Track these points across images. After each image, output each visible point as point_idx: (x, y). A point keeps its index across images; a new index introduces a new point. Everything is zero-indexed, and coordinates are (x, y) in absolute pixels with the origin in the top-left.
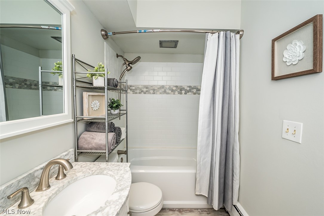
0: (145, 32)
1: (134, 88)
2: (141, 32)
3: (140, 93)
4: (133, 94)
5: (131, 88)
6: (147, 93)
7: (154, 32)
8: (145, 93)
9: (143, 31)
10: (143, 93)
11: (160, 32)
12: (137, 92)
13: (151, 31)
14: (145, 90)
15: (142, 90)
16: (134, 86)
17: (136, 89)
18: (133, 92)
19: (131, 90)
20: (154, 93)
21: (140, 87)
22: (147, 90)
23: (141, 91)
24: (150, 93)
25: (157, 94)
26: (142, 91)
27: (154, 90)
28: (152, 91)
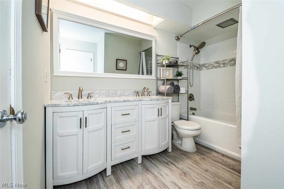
0: (194, 28)
1: (207, 65)
2: (192, 29)
3: (212, 68)
4: (207, 69)
5: (205, 65)
6: (218, 67)
7: (199, 26)
8: (216, 68)
9: (193, 28)
10: (214, 68)
11: (202, 24)
12: (210, 68)
13: (197, 26)
14: (216, 65)
15: (214, 65)
16: (207, 64)
17: (209, 66)
18: (206, 68)
19: (205, 67)
20: (224, 67)
21: (212, 63)
22: (218, 65)
23: (212, 67)
24: (221, 67)
25: (227, 67)
26: (214, 67)
27: (224, 64)
28: (222, 65)
